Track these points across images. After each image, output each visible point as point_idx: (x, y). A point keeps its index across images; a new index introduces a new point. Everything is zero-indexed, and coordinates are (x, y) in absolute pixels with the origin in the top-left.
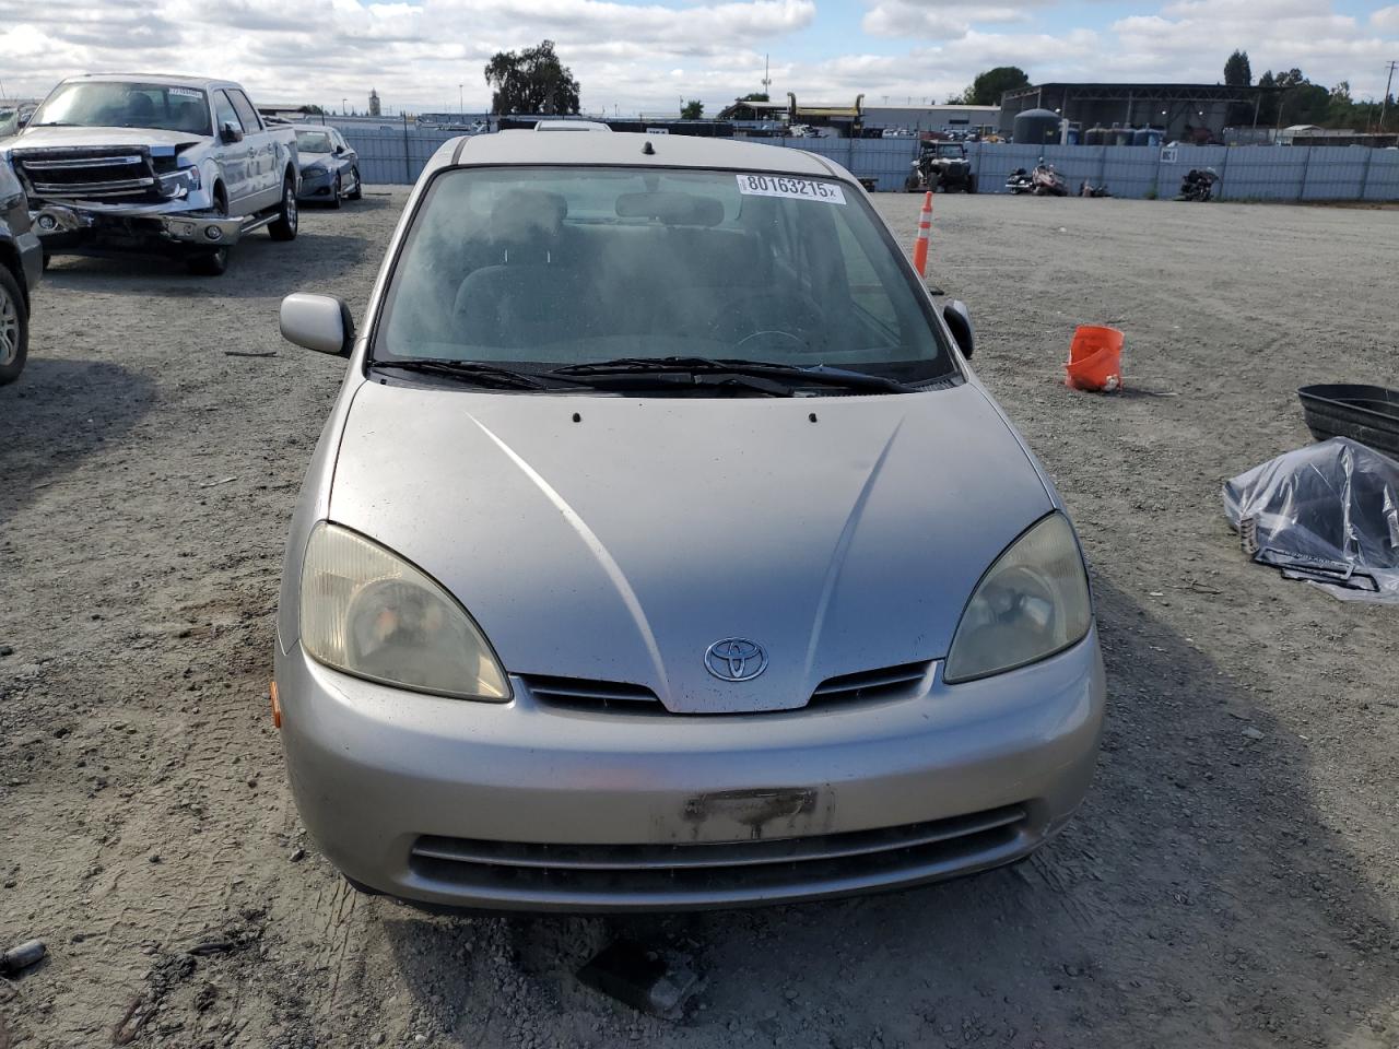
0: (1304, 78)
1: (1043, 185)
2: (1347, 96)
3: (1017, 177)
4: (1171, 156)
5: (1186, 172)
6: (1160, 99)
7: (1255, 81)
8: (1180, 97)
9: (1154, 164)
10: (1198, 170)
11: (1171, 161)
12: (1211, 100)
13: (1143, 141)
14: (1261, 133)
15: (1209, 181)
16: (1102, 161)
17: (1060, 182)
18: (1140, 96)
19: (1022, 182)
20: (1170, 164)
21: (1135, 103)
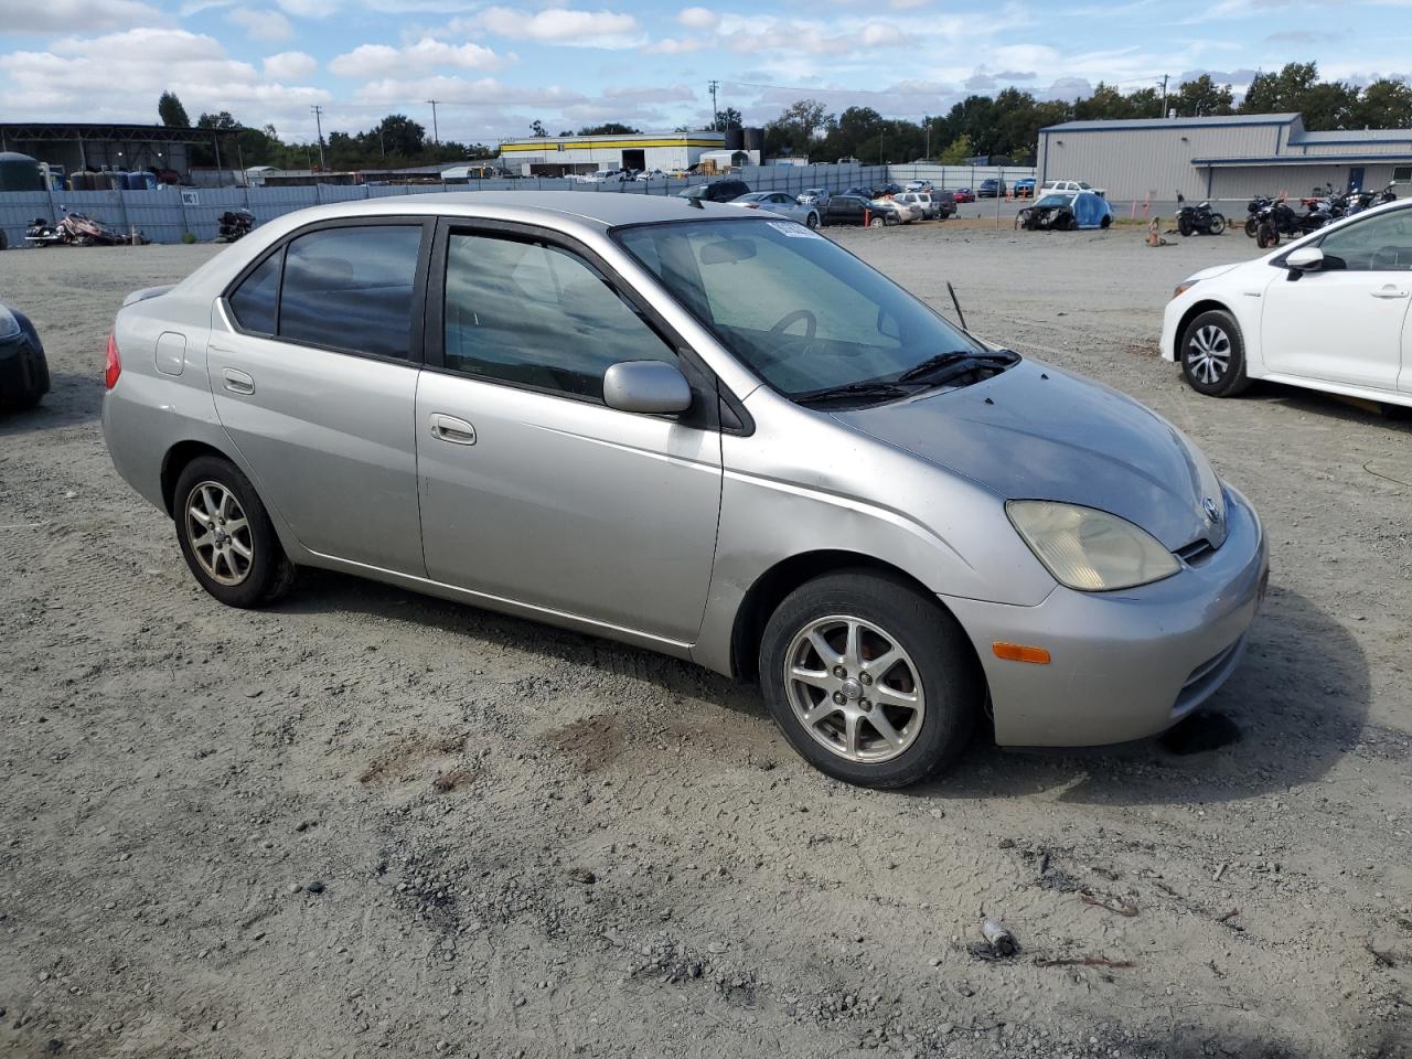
0: (236, 121)
1: (85, 234)
2: (276, 138)
3: (38, 228)
4: (192, 198)
5: (221, 214)
6: (113, 140)
7: (194, 123)
8: (134, 137)
9: (177, 207)
10: (234, 211)
11: (193, 203)
12: (167, 141)
13: (139, 184)
14: (225, 175)
15: (247, 222)
16: (122, 206)
17: (106, 231)
18: (90, 136)
19: (47, 233)
20: (194, 207)
21: (85, 144)
